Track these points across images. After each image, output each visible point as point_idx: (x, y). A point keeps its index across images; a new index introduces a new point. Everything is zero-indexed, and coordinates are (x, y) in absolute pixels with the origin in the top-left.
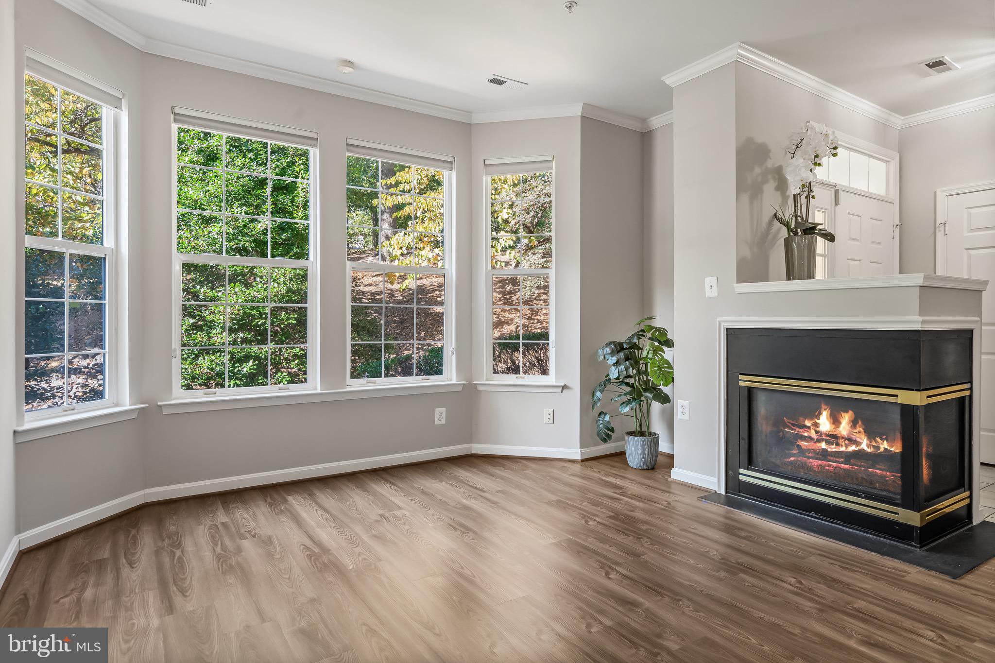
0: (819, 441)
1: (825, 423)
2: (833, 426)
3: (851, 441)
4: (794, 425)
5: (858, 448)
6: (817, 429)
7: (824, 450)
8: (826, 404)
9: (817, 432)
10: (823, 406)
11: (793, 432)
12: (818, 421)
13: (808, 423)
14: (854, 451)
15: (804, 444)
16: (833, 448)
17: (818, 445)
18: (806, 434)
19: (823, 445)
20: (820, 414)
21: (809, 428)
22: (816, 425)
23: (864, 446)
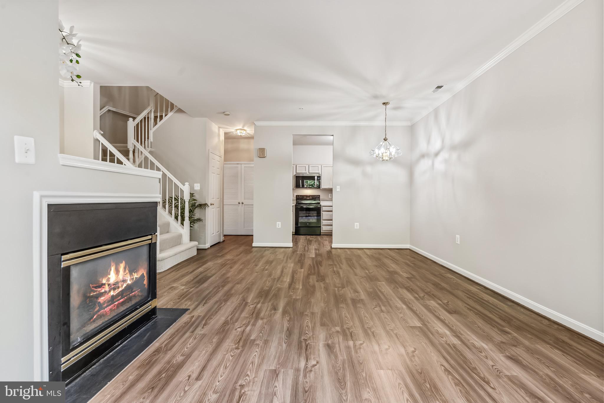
0: (110, 291)
1: (113, 277)
2: (117, 275)
3: (124, 281)
4: (96, 287)
5: (127, 284)
6: (109, 283)
7: (113, 296)
8: (113, 262)
9: (109, 285)
10: (112, 264)
11: (96, 293)
12: (109, 276)
13: (104, 281)
14: (125, 287)
15: (102, 299)
16: (117, 291)
17: (109, 294)
18: (103, 291)
19: (112, 293)
20: (111, 270)
21: (104, 284)
22: (108, 280)
23: (129, 282)
